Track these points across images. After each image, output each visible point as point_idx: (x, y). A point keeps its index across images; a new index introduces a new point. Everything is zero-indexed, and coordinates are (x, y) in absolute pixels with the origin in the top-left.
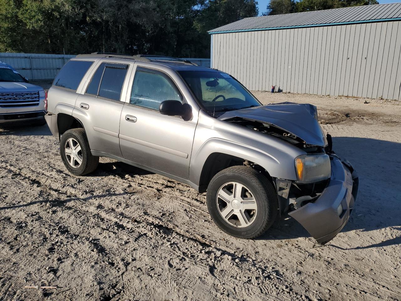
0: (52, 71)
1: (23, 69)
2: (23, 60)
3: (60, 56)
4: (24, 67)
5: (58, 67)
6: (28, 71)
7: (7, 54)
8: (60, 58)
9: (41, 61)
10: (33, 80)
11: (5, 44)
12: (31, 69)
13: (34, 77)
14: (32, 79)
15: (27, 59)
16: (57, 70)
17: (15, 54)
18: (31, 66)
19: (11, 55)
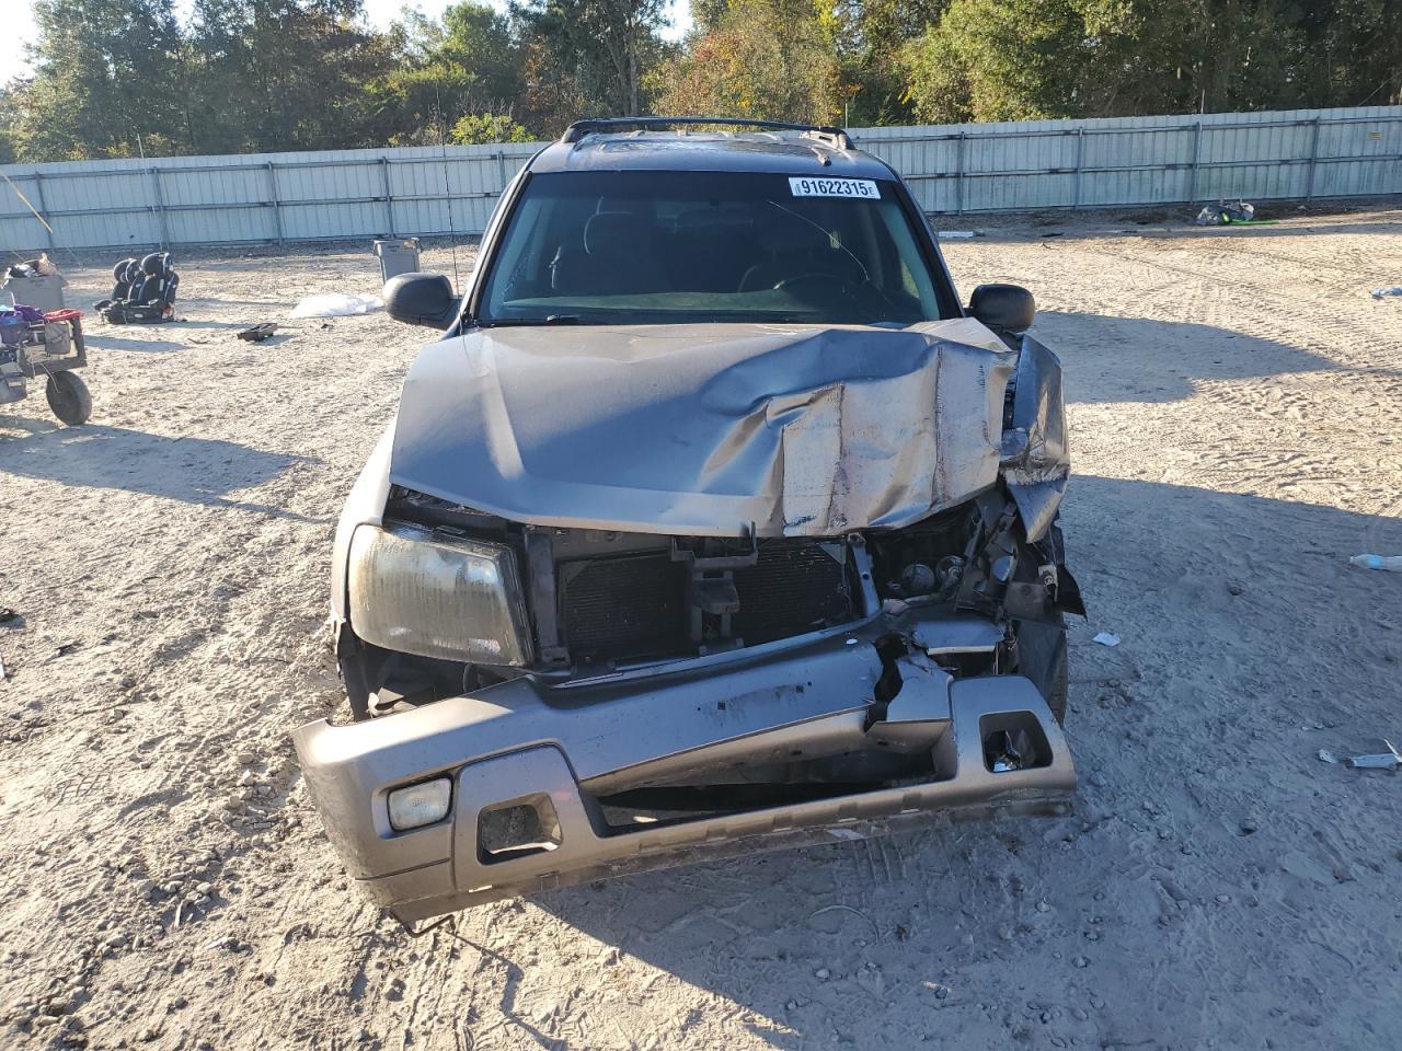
0: (1147, 174)
1: (1053, 171)
2: (1056, 141)
3: (1185, 120)
4: (1056, 166)
5: (1170, 161)
6: (1067, 177)
7: (1024, 125)
8: (1183, 129)
9: (1114, 142)
10: (1077, 208)
11: (1023, 93)
12: (1075, 171)
13: (1080, 199)
14: (1073, 204)
15: (1070, 137)
16: (1164, 174)
17: (1047, 124)
18: (1079, 161)
19: (1034, 126)
